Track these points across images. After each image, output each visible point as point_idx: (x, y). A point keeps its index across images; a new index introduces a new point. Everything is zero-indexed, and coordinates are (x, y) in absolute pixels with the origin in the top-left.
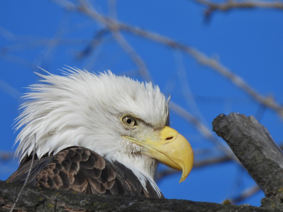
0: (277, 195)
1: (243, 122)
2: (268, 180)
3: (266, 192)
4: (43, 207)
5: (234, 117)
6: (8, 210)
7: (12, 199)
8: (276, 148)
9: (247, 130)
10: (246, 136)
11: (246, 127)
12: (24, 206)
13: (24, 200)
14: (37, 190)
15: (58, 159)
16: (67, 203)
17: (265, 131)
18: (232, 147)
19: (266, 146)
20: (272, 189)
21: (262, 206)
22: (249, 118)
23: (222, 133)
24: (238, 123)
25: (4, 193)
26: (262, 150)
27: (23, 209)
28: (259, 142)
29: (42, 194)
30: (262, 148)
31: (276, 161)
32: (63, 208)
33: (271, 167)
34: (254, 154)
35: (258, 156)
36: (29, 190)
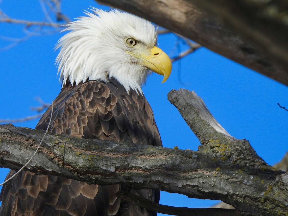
0: (208, 144)
1: (187, 95)
2: (202, 134)
3: (201, 142)
4: (58, 147)
5: (182, 92)
6: (35, 148)
7: (38, 141)
8: (208, 113)
9: (189, 100)
10: (189, 104)
11: (189, 98)
12: (46, 146)
13: (46, 142)
14: (54, 136)
15: (80, 90)
16: (73, 144)
17: (201, 101)
18: (179, 111)
19: (202, 111)
20: (205, 140)
21: (198, 151)
22: (191, 92)
23: (173, 102)
24: (184, 95)
25: (33, 137)
26: (199, 114)
27: (45, 148)
28: (197, 108)
29: (58, 139)
30: (199, 112)
31: (208, 122)
32: (71, 148)
33: (205, 125)
34: (194, 116)
35: (196, 118)
36: (49, 135)
